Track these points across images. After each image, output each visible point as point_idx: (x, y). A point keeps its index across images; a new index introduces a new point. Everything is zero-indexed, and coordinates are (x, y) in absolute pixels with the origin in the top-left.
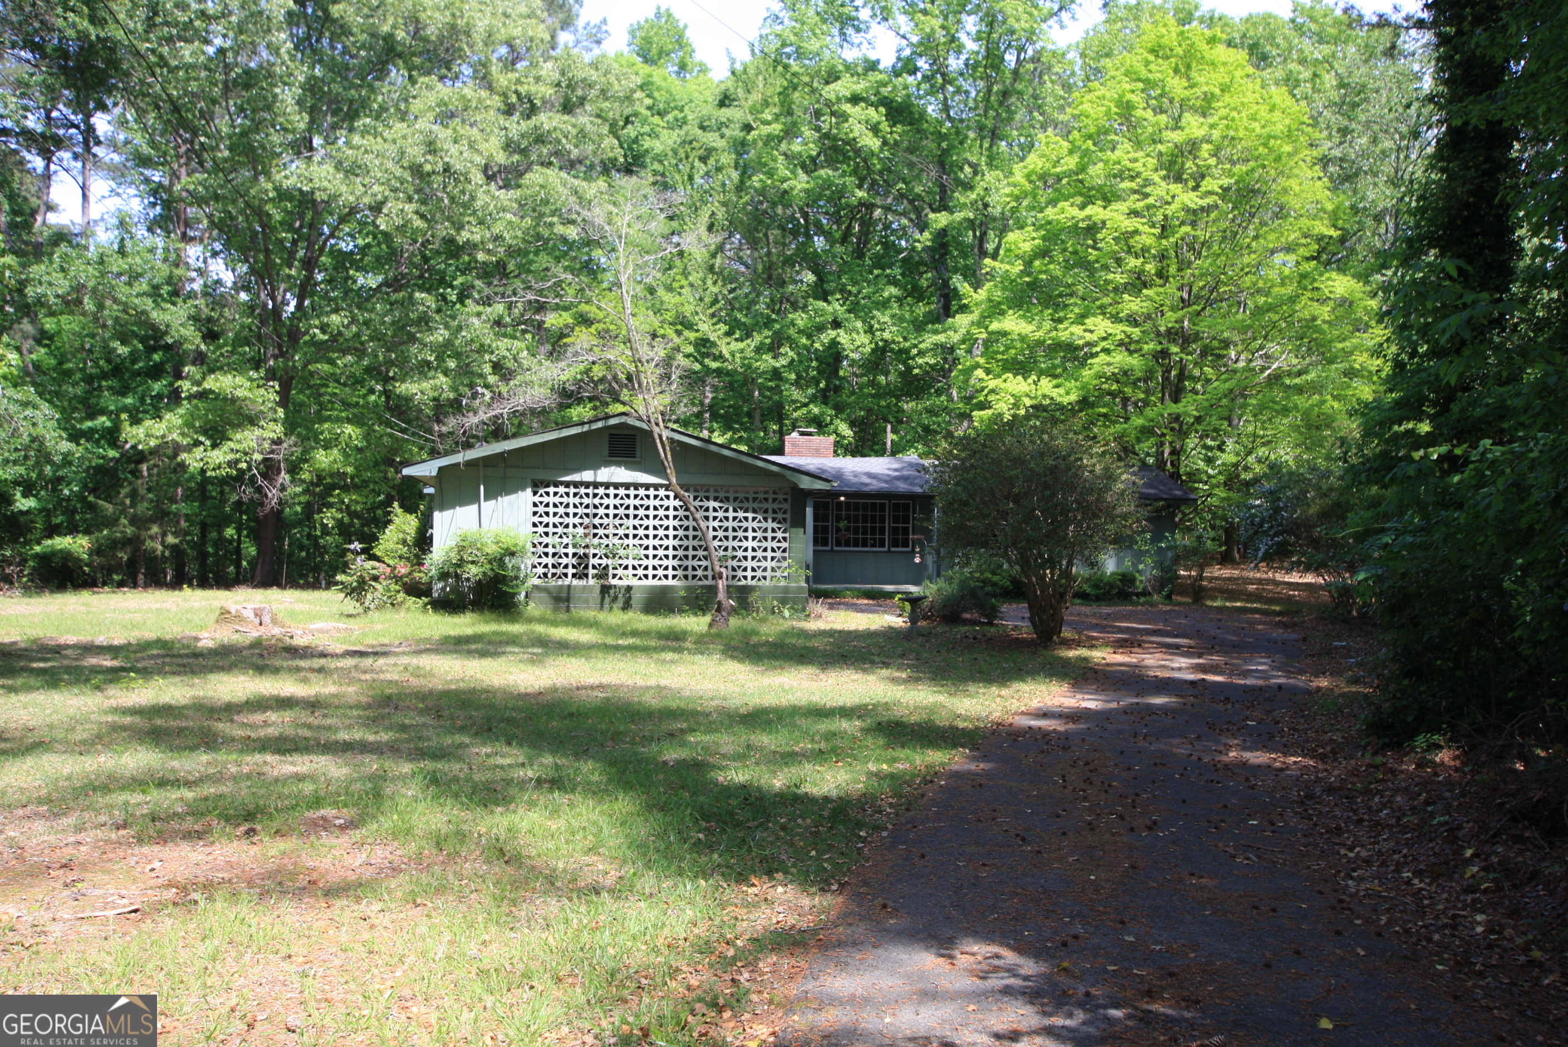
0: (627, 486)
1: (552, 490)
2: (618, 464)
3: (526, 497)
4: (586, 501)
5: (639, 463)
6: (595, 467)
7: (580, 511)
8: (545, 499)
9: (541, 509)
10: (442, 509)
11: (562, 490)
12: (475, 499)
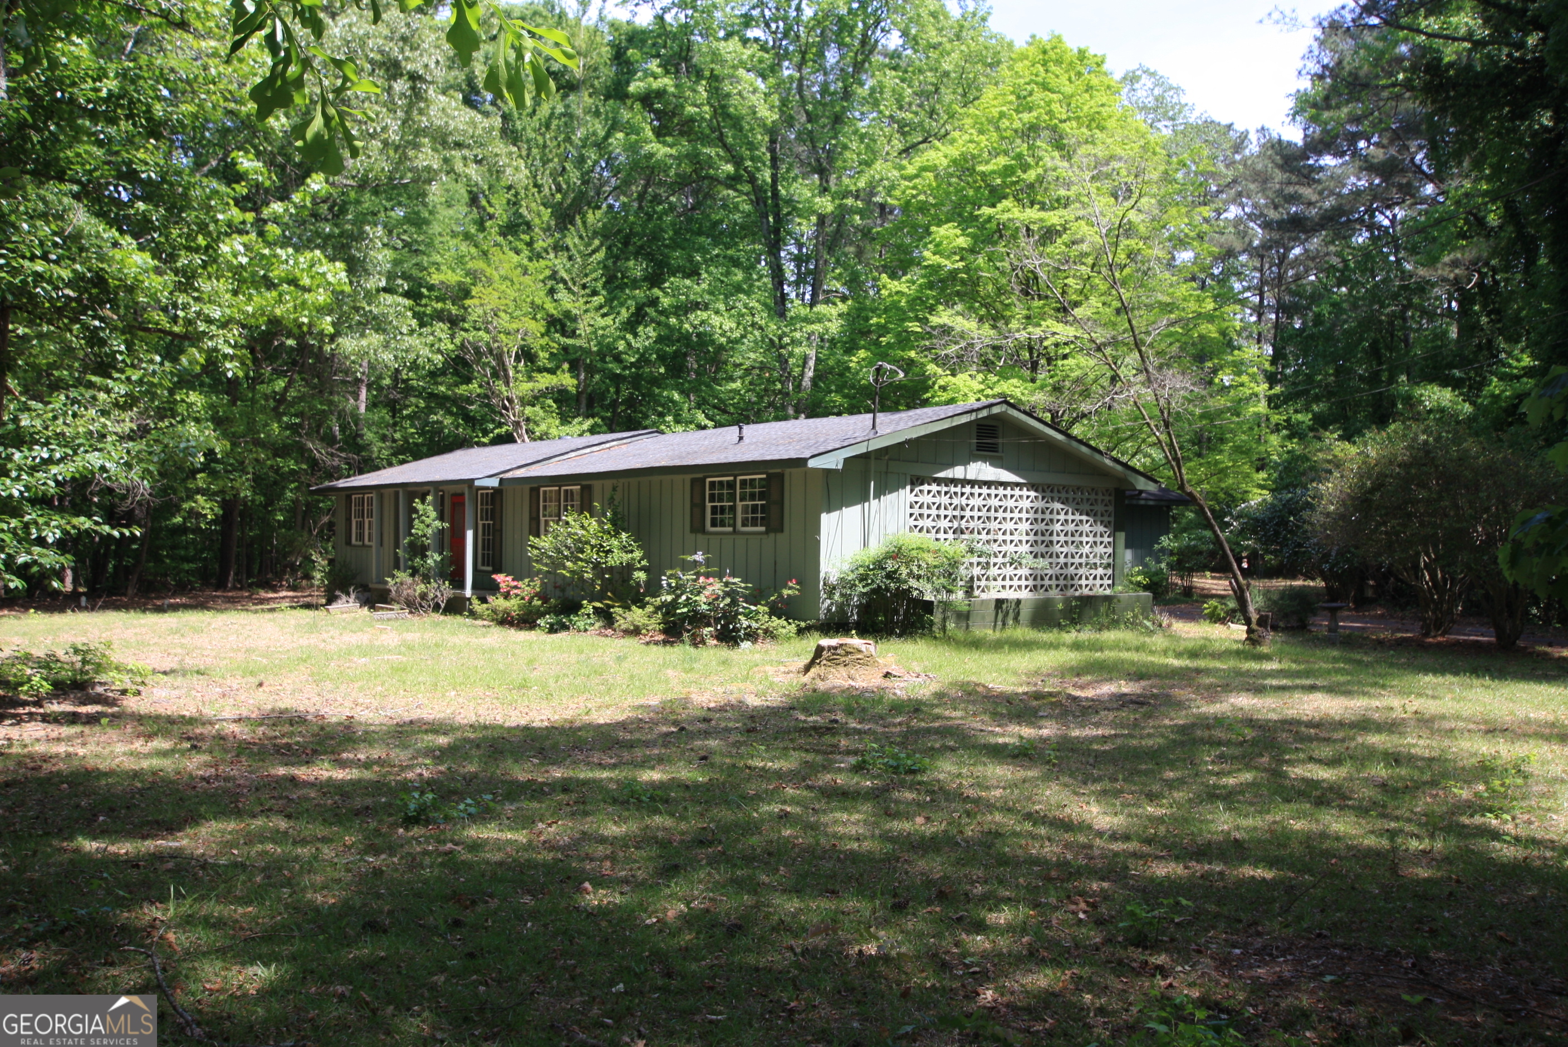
0: (988, 484)
1: (926, 487)
2: (984, 460)
3: (905, 495)
4: (956, 501)
5: (1001, 458)
6: (965, 463)
7: (950, 513)
8: (921, 499)
9: (916, 511)
10: (829, 511)
11: (934, 488)
12: (864, 498)
